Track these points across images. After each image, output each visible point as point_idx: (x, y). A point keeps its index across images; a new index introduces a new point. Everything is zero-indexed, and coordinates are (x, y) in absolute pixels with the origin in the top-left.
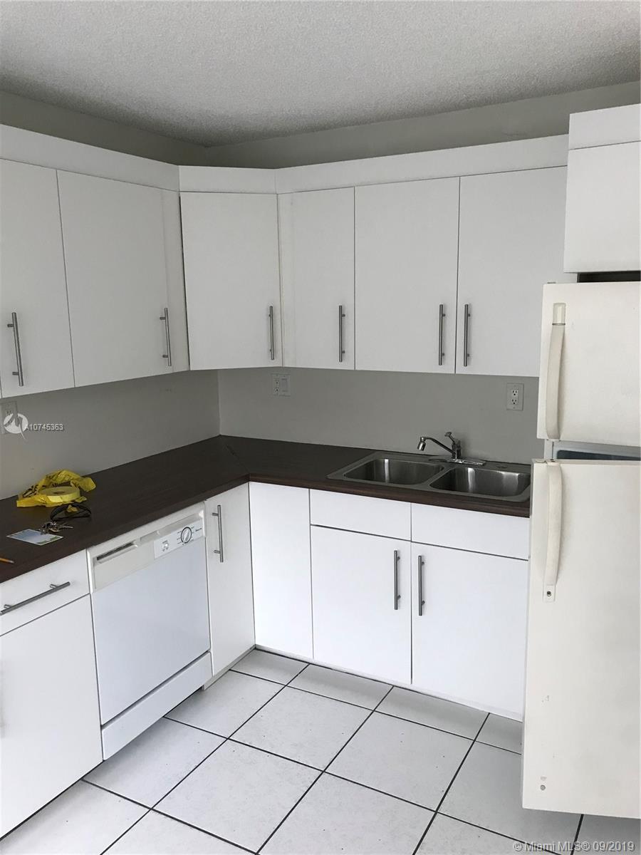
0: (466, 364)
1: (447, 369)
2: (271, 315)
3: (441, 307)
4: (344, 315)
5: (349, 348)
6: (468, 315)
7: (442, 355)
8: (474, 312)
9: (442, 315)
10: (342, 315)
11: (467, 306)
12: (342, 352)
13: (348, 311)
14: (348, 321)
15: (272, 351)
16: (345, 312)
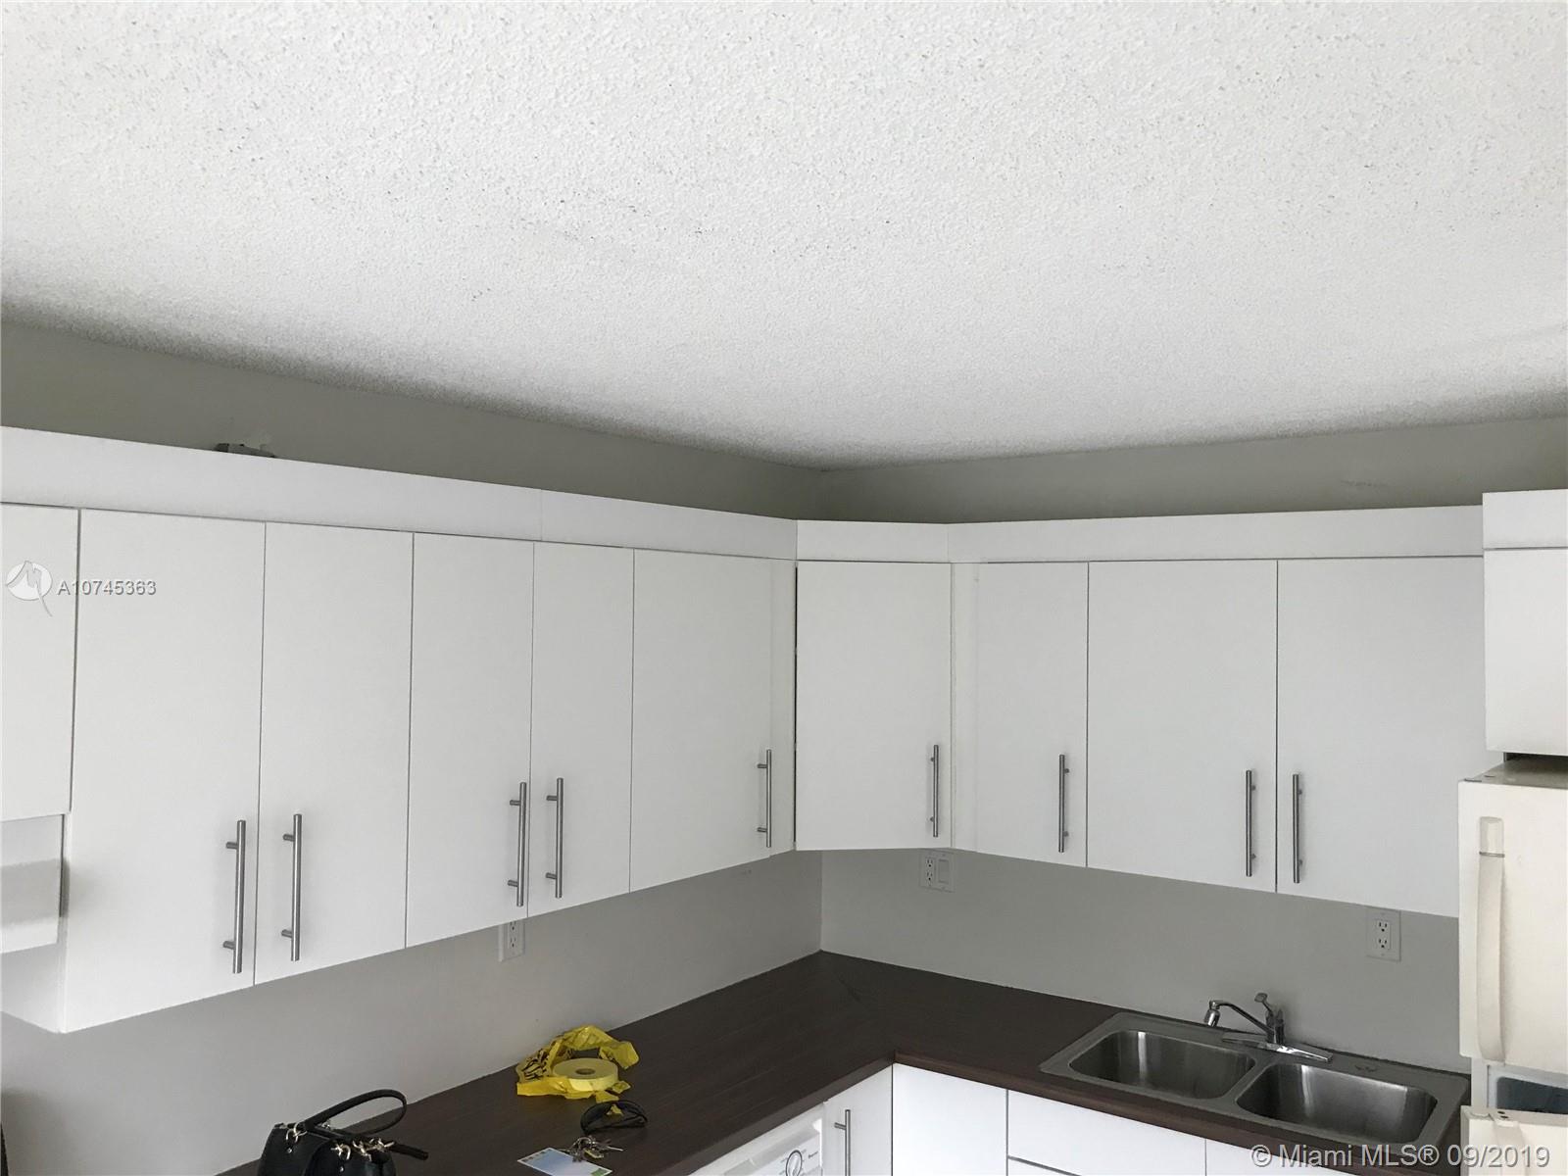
0: (1297, 879)
1: (1262, 882)
2: (935, 759)
3: (1249, 774)
4: (1068, 771)
5: (1075, 827)
6: (1298, 792)
7: (1251, 857)
8: (1308, 787)
9: (1251, 788)
10: (1064, 771)
11: (1296, 779)
12: (1064, 835)
13: (1076, 765)
14: (1075, 781)
15: (935, 820)
16: (1069, 765)
